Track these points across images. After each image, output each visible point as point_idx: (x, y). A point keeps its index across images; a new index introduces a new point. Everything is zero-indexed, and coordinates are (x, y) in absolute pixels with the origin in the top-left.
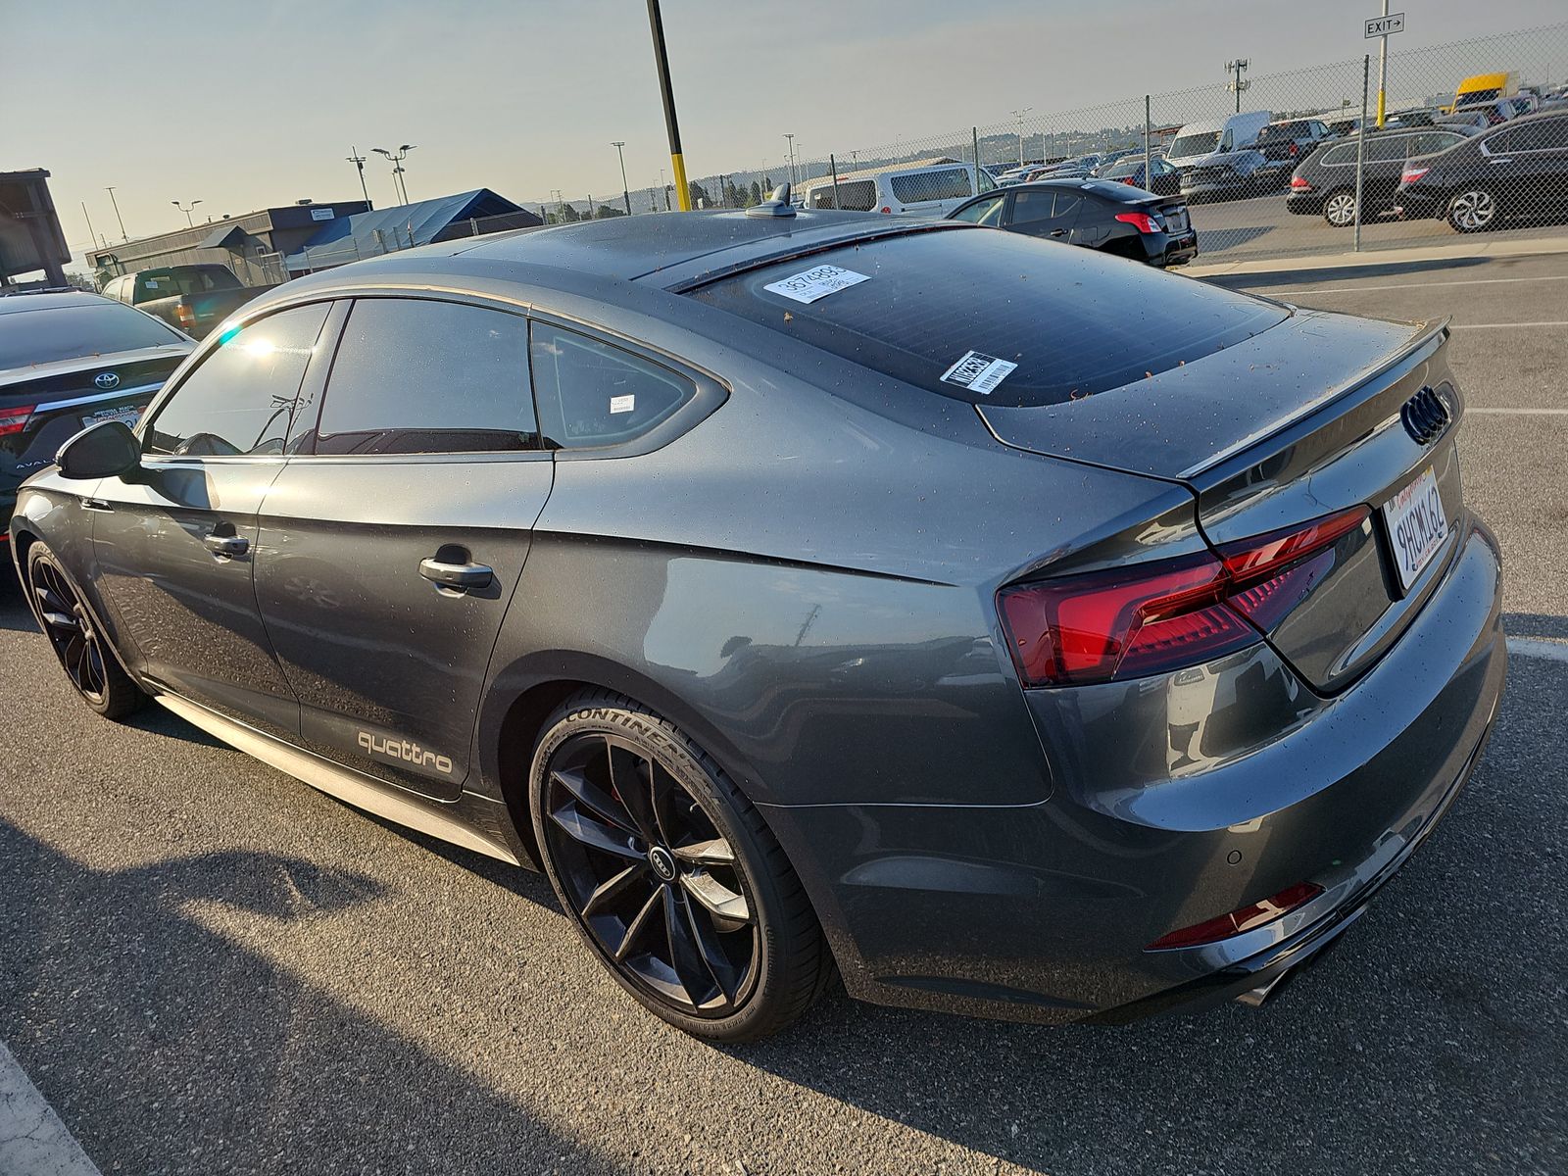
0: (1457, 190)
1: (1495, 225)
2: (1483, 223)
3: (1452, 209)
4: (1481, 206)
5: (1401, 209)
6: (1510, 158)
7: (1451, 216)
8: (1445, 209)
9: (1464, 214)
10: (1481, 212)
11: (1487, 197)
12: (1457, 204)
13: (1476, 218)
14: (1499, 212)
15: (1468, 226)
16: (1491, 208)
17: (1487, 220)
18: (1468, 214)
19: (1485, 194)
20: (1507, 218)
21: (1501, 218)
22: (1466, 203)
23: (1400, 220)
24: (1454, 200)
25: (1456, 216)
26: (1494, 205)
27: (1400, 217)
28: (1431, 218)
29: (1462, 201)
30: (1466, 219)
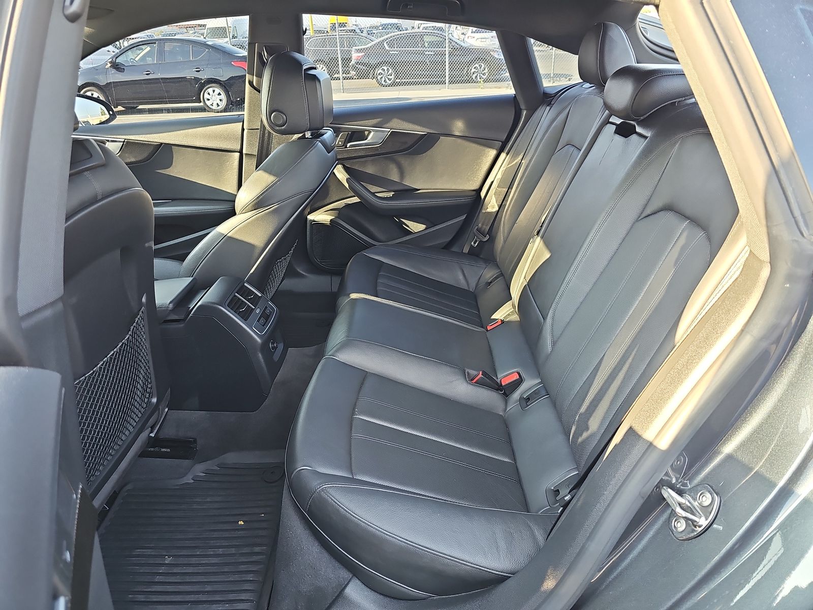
0: (379, 64)
1: (394, 84)
2: (390, 82)
4: (389, 74)
5: (355, 73)
6: (397, 52)
7: (377, 78)
8: (374, 74)
10: (389, 77)
11: (391, 70)
12: (378, 73)
13: (387, 80)
14: (397, 77)
15: (384, 83)
16: (393, 75)
17: (392, 80)
18: (383, 78)
19: (389, 68)
20: (399, 80)
21: (397, 80)
22: (382, 72)
23: (355, 79)
24: (377, 70)
25: (379, 77)
26: (393, 74)
27: (355, 77)
28: (368, 78)
29: (380, 71)
30: (383, 79)
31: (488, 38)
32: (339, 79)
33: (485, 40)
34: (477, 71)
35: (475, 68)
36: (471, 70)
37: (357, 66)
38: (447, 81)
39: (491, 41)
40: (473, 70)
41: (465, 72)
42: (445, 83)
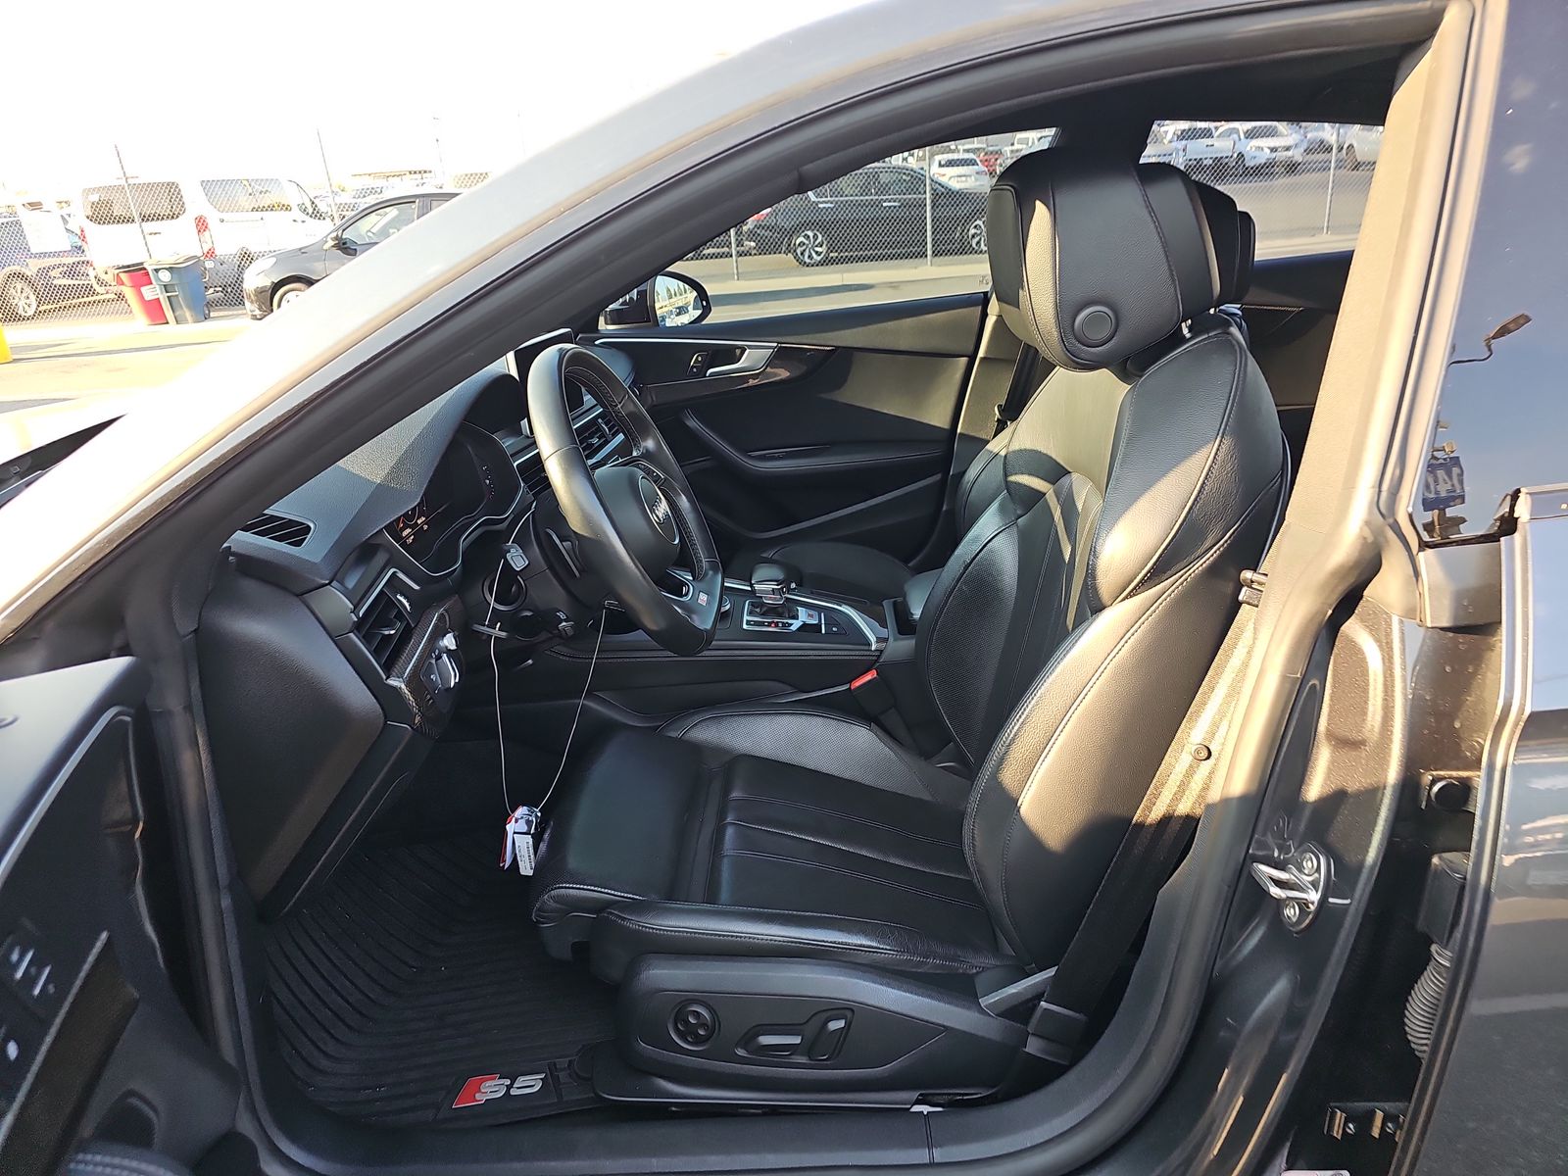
0: (796, 230)
1: (827, 262)
2: (819, 258)
3: (795, 244)
4: (816, 243)
5: (753, 244)
6: (832, 203)
7: (795, 251)
8: (789, 245)
9: (804, 250)
10: (817, 249)
11: (820, 236)
12: (797, 243)
13: (814, 254)
14: (830, 249)
15: (808, 261)
16: (824, 246)
17: (822, 256)
18: (807, 250)
19: (818, 234)
20: (836, 254)
21: (832, 255)
22: (805, 241)
23: (755, 254)
24: (795, 238)
25: (799, 251)
26: (825, 243)
27: (755, 251)
28: (780, 253)
29: (801, 239)
30: (807, 254)
31: (970, 176)
32: (731, 256)
33: (964, 179)
34: (979, 232)
35: (975, 227)
36: (968, 230)
37: (758, 232)
38: (929, 252)
39: (976, 180)
40: (973, 231)
41: (958, 234)
42: (926, 256)
